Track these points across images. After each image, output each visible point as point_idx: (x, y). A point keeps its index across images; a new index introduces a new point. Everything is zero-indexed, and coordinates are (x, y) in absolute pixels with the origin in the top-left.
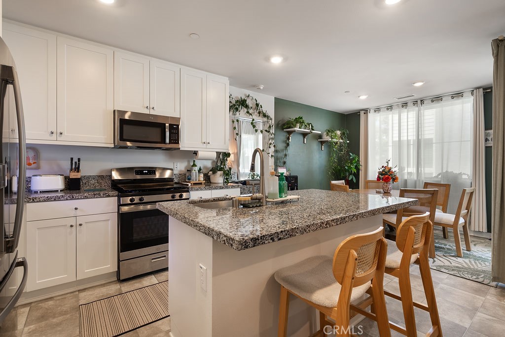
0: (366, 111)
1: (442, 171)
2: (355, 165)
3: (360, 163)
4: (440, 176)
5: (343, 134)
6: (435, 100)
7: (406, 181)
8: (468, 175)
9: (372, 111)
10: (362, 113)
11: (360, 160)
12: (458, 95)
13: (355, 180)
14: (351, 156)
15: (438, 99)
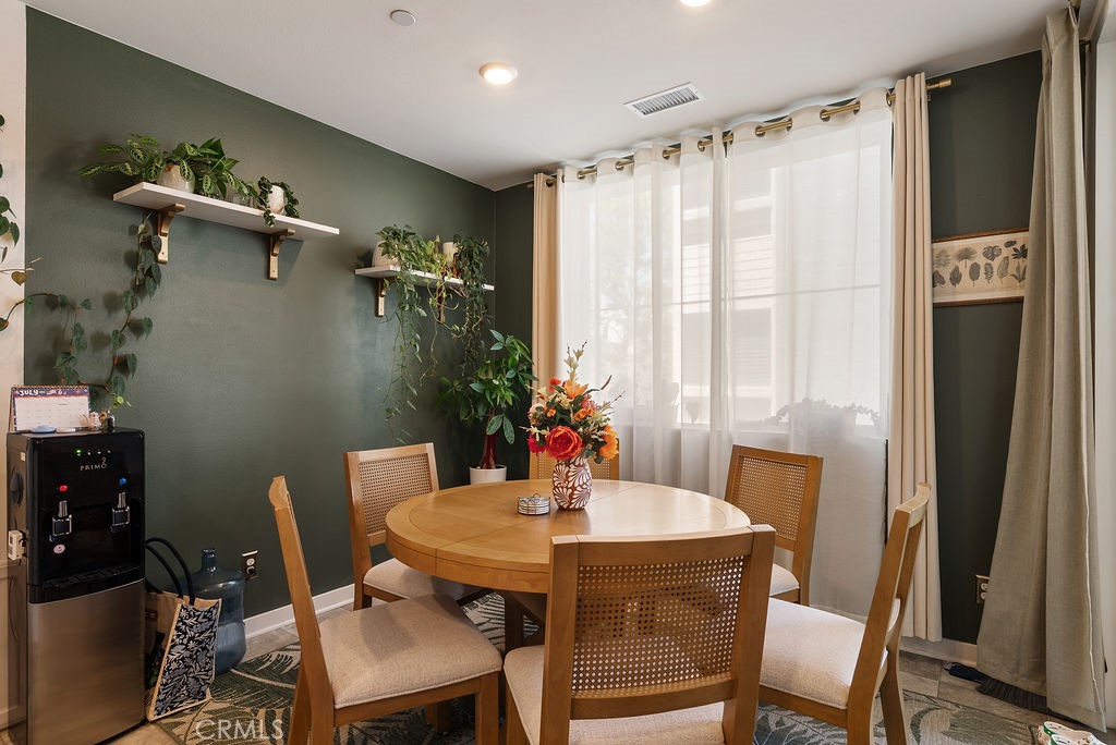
0: (551, 172)
1: (792, 397)
2: (511, 374)
3: (534, 368)
4: (785, 419)
5: (465, 255)
6: (768, 128)
7: (677, 436)
8: (874, 415)
9: (570, 174)
10: (540, 181)
11: (535, 360)
12: (843, 107)
13: (510, 436)
14: (495, 341)
15: (775, 124)
